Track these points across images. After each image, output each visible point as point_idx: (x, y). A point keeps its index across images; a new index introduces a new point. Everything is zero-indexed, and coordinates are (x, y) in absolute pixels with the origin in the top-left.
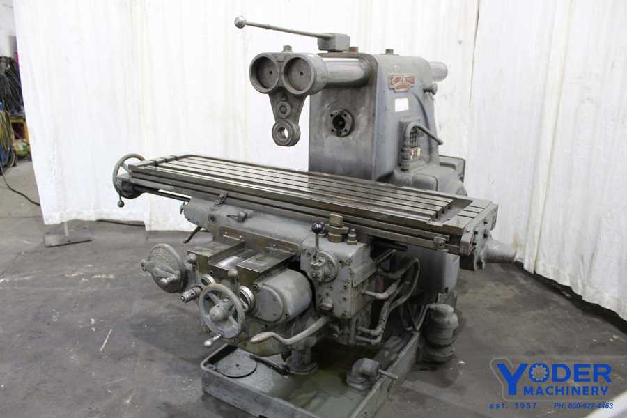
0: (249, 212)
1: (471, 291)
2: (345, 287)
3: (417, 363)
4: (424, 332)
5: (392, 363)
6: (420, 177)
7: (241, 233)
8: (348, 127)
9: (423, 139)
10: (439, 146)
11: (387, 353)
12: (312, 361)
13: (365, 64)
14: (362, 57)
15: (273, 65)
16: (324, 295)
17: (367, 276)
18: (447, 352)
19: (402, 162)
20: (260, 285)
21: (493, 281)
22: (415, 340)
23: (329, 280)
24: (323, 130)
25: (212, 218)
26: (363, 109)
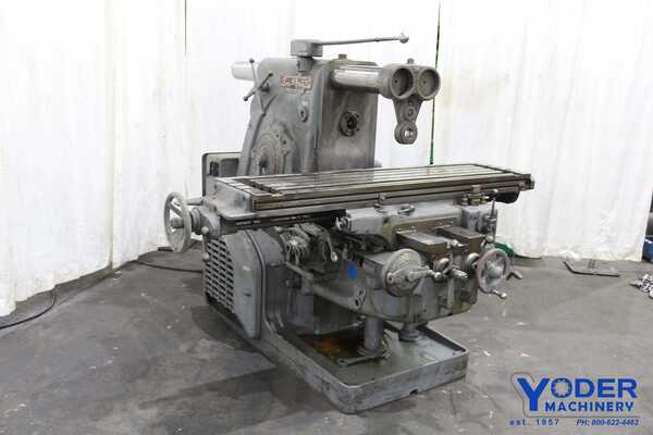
8: (359, 126)
24: (335, 132)
25: (386, 221)
26: (368, 109)
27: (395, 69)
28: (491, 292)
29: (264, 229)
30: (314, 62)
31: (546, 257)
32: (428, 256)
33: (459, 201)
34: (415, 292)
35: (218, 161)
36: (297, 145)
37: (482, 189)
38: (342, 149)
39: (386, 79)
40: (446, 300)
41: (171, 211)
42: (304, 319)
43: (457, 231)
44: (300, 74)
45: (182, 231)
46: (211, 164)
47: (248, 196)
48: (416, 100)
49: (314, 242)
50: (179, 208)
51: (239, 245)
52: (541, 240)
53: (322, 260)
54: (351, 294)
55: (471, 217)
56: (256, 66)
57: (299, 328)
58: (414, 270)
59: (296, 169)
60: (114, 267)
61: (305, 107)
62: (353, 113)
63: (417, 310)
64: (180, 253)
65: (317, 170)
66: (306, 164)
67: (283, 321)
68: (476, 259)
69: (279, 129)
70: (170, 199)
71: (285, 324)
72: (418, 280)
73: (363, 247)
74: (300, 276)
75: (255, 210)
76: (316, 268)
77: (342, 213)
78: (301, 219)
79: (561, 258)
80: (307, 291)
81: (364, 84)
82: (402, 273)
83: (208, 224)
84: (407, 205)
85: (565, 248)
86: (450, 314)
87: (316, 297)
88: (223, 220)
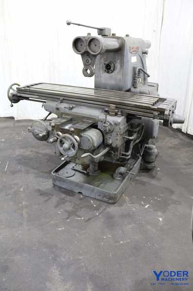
0: (74, 105)
1: (160, 141)
2: (117, 134)
3: (140, 170)
4: (143, 157)
5: (131, 169)
6: (142, 91)
7: (71, 115)
8: (112, 69)
9: (142, 74)
10: (148, 78)
11: (129, 165)
12: (98, 169)
13: (120, 41)
14: (118, 38)
15: (83, 41)
16: (108, 138)
17: (125, 130)
18: (153, 164)
19: (134, 84)
20: (82, 134)
21: (168, 137)
22: (140, 160)
23: (111, 132)
26: (118, 61)
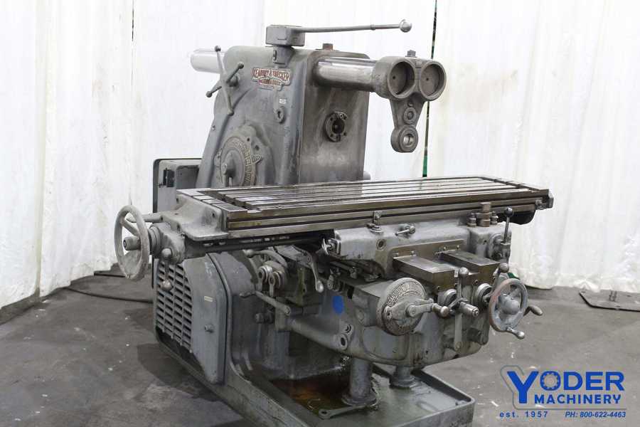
7: (412, 248)
8: (347, 130)
24: (318, 136)
25: (381, 243)
26: (357, 110)
27: (393, 63)
28: (506, 331)
29: (230, 252)
30: (294, 52)
31: (559, 288)
32: (432, 286)
33: (465, 221)
34: (416, 330)
35: (175, 170)
36: (271, 150)
37: (493, 207)
38: (325, 156)
39: (383, 75)
40: (452, 340)
41: (124, 229)
42: (276, 360)
43: (463, 256)
44: (276, 67)
45: (137, 253)
46: (165, 172)
47: (218, 211)
48: (418, 100)
49: (292, 267)
50: (134, 225)
51: (199, 271)
52: (554, 267)
53: (301, 290)
54: (335, 330)
55: (480, 241)
56: (222, 55)
57: (270, 371)
58: (416, 303)
59: (270, 180)
60: (42, 294)
61: (283, 107)
62: (341, 114)
63: (418, 352)
64: (134, 280)
65: (295, 182)
66: (282, 173)
67: (252, 363)
68: (488, 291)
69: (250, 131)
70: (123, 213)
71: (253, 366)
72: (421, 315)
73: (353, 275)
74: (273, 309)
75: (228, 229)
76: (294, 300)
77: (329, 234)
78: (276, 240)
79: (575, 288)
80: (282, 327)
81: (355, 80)
82: (403, 307)
83: (170, 245)
84: (406, 225)
85: (582, 277)
86: (456, 357)
87: (292, 333)
88: (188, 240)
